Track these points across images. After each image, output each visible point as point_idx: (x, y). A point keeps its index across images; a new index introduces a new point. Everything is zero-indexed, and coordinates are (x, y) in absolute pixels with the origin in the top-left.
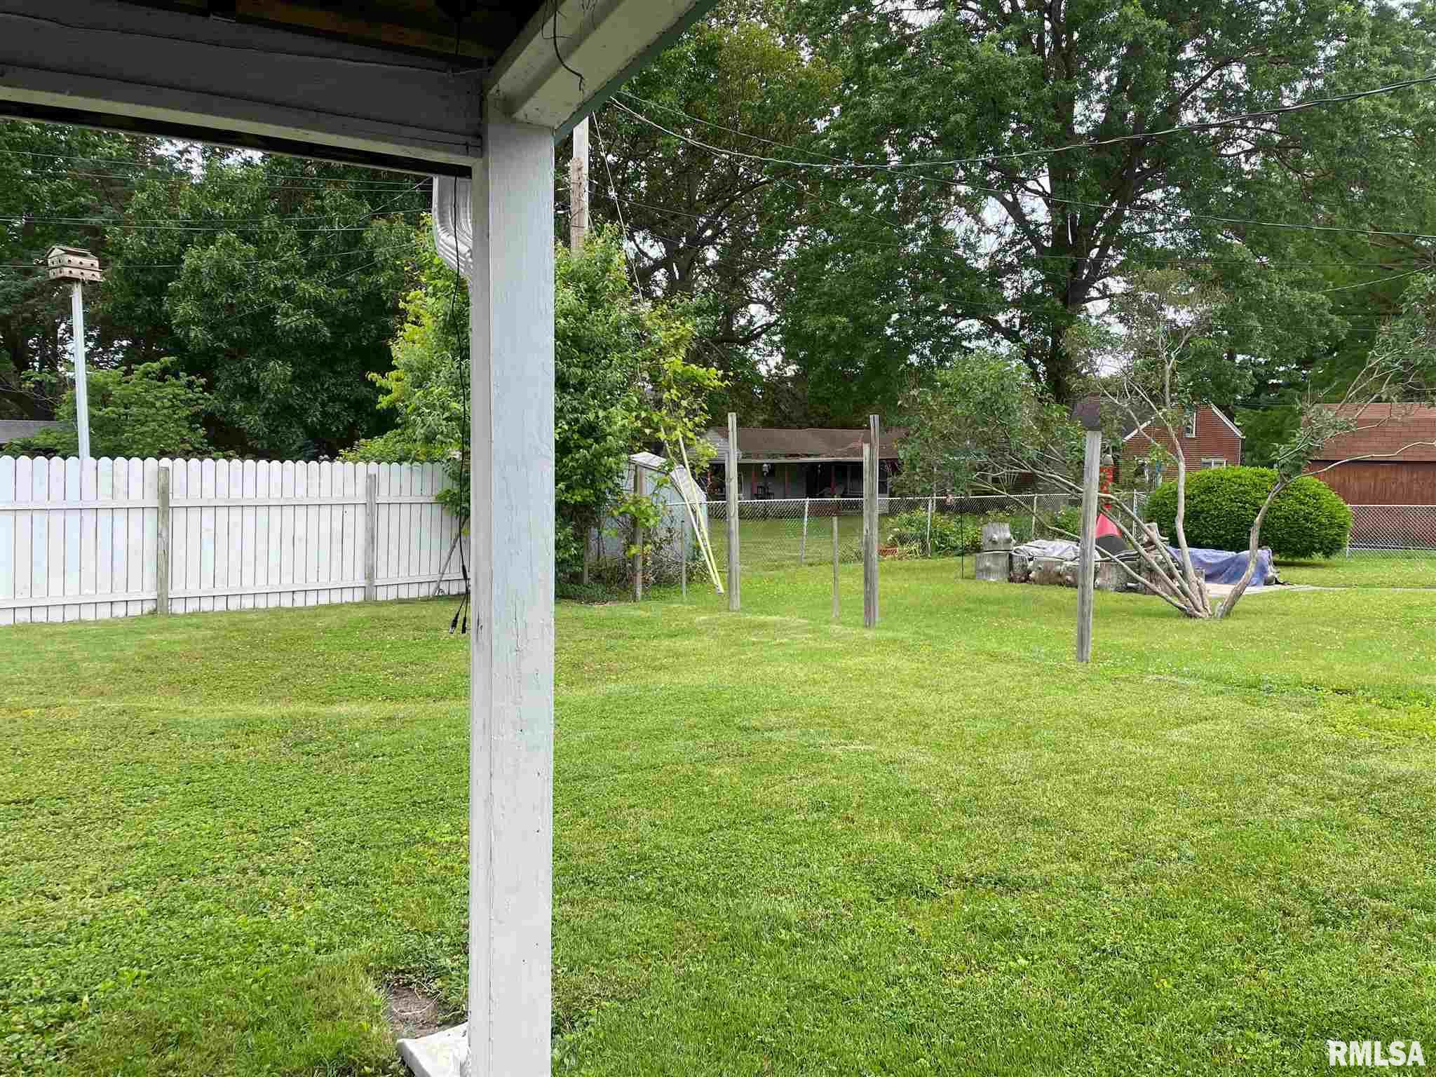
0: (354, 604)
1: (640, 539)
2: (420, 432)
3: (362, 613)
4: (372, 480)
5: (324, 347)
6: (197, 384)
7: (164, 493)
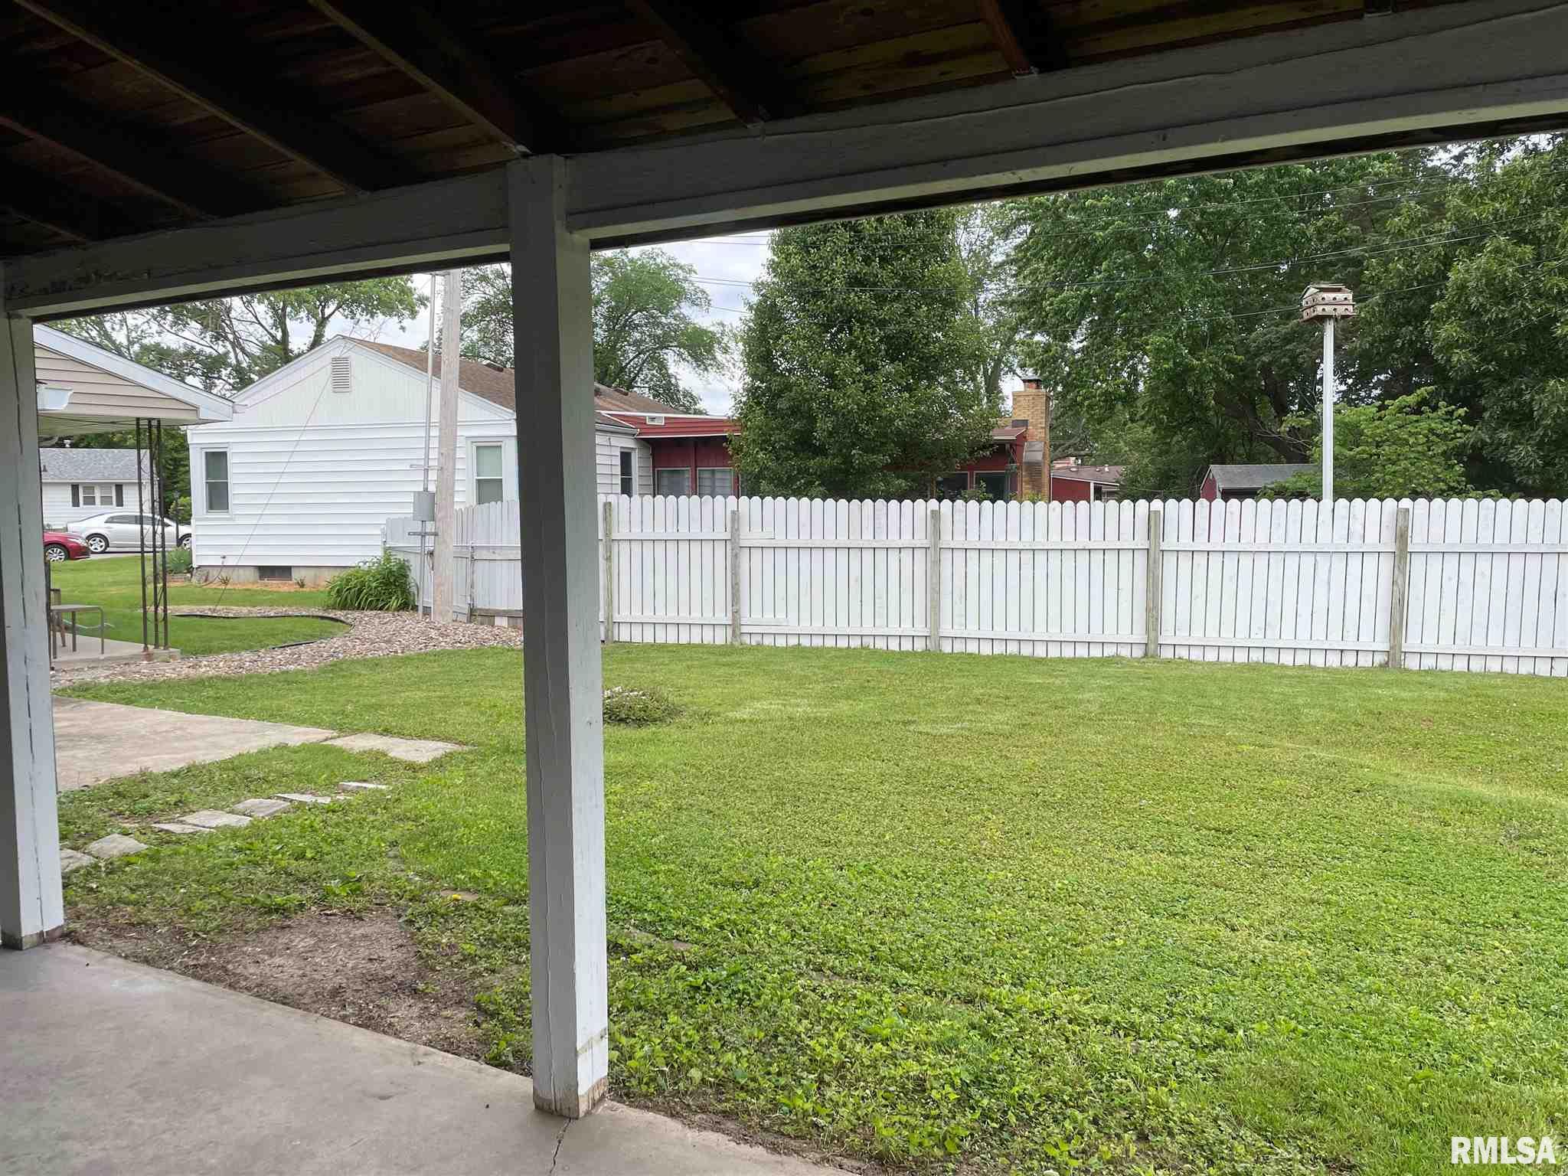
6: (1456, 414)
7: (1402, 536)
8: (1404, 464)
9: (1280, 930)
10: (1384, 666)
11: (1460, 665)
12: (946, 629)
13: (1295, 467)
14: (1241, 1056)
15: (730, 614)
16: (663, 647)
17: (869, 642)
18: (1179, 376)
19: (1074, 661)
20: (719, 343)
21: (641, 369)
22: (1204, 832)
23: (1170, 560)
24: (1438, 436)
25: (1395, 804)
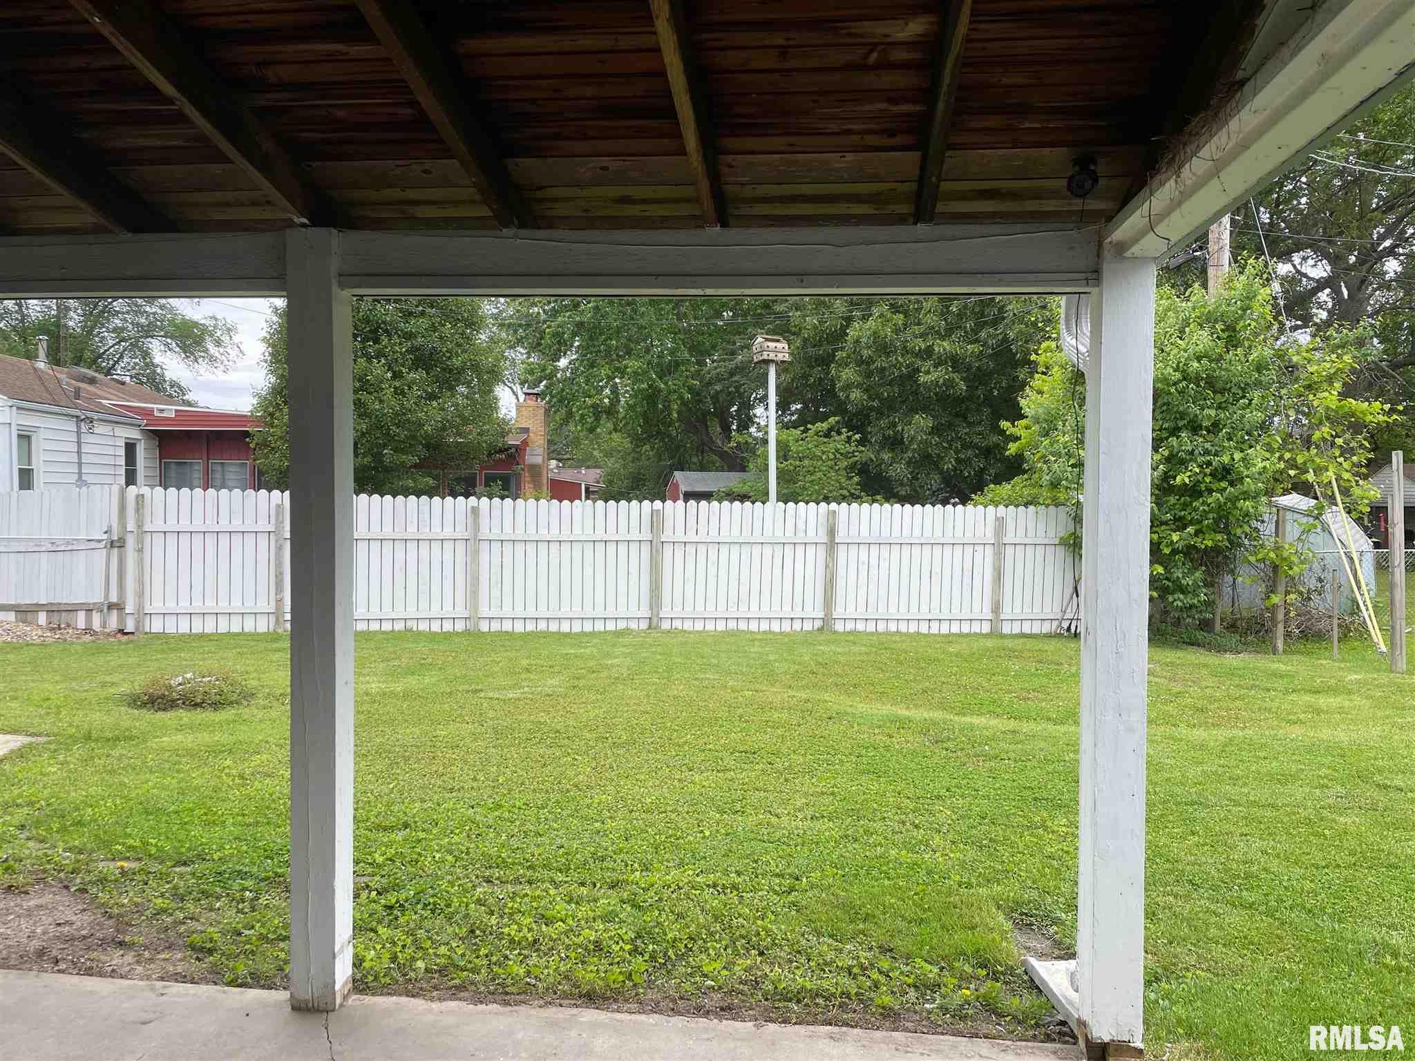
0: (981, 634)
1: (1281, 588)
2: (1046, 478)
3: (989, 643)
4: (1000, 522)
5: (959, 400)
6: (853, 439)
7: (832, 532)
8: (819, 475)
9: (809, 813)
10: (821, 629)
11: (871, 627)
12: (484, 611)
13: (738, 474)
14: (810, 894)
15: (273, 603)
16: (202, 636)
17: (412, 625)
18: (652, 396)
19: (593, 634)
20: (211, 335)
21: (121, 357)
22: (737, 754)
23: (668, 549)
24: (842, 454)
25: (855, 725)
